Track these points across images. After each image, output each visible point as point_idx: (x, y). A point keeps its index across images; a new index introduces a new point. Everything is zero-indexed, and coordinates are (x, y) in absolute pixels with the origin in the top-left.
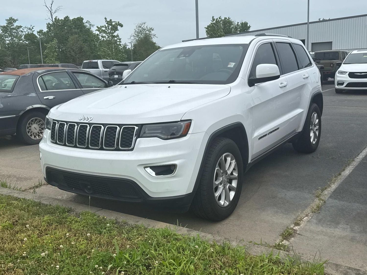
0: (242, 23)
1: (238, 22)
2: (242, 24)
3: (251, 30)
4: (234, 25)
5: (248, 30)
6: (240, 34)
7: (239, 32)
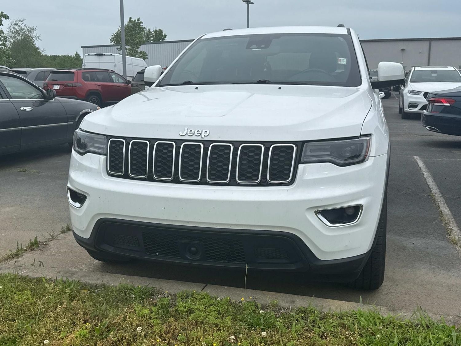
0: (156, 30)
1: (148, 29)
2: (156, 32)
3: (167, 39)
4: (145, 32)
5: (164, 40)
6: (153, 44)
7: (152, 42)
